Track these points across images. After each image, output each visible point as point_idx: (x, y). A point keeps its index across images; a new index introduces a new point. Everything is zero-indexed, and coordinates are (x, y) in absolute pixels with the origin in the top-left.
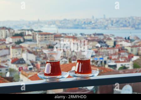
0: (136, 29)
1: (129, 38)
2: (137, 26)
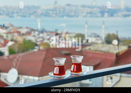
0: (10, 17)
1: (4, 26)
2: (11, 15)
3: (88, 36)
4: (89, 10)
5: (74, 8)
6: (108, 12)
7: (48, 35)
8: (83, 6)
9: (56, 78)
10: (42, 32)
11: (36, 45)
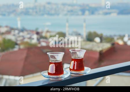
3: (69, 34)
4: (70, 8)
5: (54, 7)
6: (89, 10)
7: (28, 34)
8: (64, 5)
9: (51, 79)
10: (22, 30)
11: (16, 44)
